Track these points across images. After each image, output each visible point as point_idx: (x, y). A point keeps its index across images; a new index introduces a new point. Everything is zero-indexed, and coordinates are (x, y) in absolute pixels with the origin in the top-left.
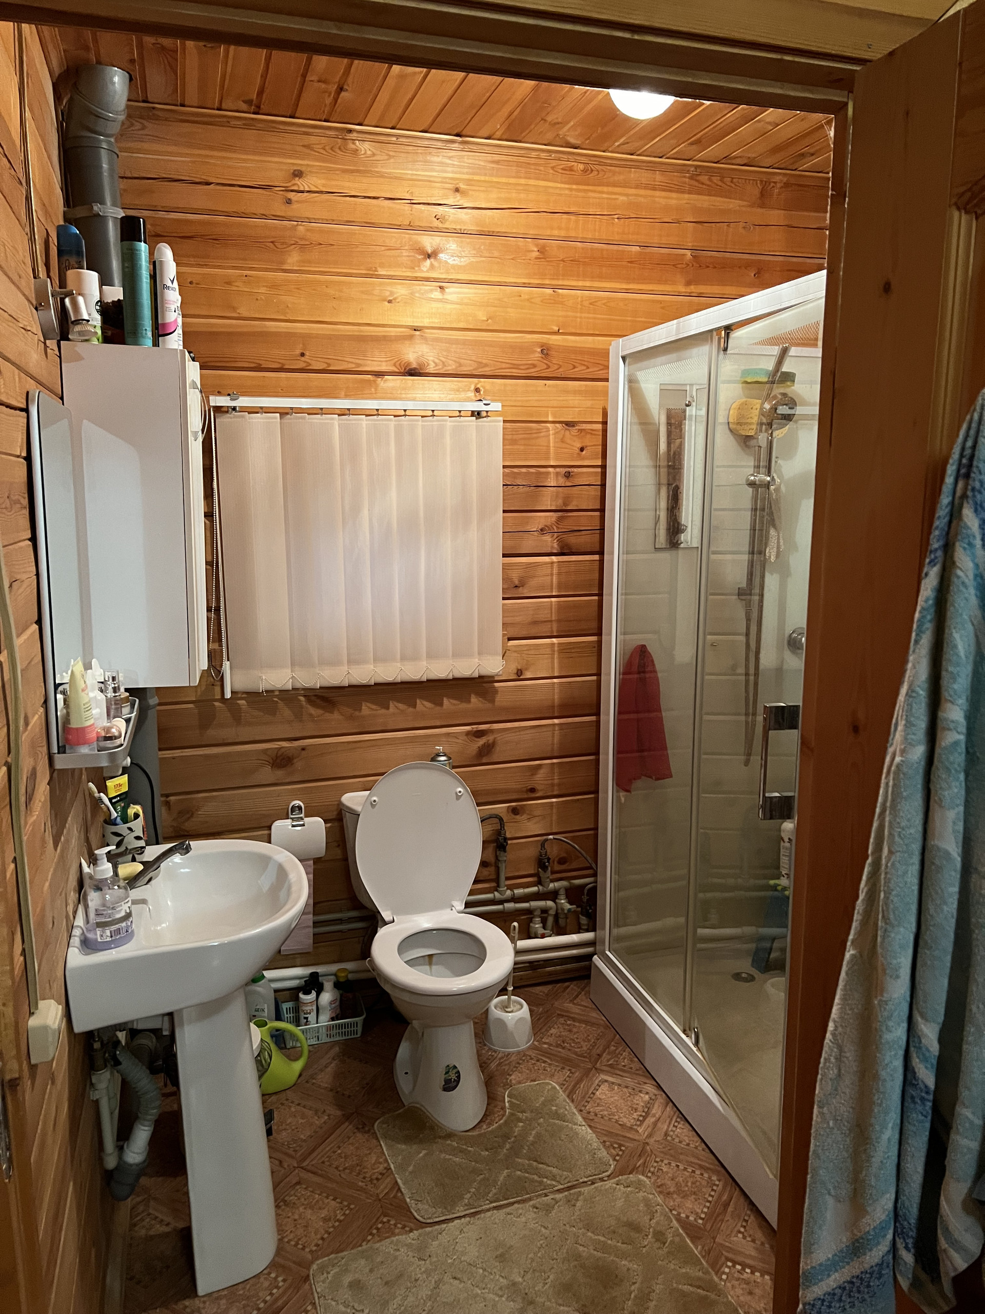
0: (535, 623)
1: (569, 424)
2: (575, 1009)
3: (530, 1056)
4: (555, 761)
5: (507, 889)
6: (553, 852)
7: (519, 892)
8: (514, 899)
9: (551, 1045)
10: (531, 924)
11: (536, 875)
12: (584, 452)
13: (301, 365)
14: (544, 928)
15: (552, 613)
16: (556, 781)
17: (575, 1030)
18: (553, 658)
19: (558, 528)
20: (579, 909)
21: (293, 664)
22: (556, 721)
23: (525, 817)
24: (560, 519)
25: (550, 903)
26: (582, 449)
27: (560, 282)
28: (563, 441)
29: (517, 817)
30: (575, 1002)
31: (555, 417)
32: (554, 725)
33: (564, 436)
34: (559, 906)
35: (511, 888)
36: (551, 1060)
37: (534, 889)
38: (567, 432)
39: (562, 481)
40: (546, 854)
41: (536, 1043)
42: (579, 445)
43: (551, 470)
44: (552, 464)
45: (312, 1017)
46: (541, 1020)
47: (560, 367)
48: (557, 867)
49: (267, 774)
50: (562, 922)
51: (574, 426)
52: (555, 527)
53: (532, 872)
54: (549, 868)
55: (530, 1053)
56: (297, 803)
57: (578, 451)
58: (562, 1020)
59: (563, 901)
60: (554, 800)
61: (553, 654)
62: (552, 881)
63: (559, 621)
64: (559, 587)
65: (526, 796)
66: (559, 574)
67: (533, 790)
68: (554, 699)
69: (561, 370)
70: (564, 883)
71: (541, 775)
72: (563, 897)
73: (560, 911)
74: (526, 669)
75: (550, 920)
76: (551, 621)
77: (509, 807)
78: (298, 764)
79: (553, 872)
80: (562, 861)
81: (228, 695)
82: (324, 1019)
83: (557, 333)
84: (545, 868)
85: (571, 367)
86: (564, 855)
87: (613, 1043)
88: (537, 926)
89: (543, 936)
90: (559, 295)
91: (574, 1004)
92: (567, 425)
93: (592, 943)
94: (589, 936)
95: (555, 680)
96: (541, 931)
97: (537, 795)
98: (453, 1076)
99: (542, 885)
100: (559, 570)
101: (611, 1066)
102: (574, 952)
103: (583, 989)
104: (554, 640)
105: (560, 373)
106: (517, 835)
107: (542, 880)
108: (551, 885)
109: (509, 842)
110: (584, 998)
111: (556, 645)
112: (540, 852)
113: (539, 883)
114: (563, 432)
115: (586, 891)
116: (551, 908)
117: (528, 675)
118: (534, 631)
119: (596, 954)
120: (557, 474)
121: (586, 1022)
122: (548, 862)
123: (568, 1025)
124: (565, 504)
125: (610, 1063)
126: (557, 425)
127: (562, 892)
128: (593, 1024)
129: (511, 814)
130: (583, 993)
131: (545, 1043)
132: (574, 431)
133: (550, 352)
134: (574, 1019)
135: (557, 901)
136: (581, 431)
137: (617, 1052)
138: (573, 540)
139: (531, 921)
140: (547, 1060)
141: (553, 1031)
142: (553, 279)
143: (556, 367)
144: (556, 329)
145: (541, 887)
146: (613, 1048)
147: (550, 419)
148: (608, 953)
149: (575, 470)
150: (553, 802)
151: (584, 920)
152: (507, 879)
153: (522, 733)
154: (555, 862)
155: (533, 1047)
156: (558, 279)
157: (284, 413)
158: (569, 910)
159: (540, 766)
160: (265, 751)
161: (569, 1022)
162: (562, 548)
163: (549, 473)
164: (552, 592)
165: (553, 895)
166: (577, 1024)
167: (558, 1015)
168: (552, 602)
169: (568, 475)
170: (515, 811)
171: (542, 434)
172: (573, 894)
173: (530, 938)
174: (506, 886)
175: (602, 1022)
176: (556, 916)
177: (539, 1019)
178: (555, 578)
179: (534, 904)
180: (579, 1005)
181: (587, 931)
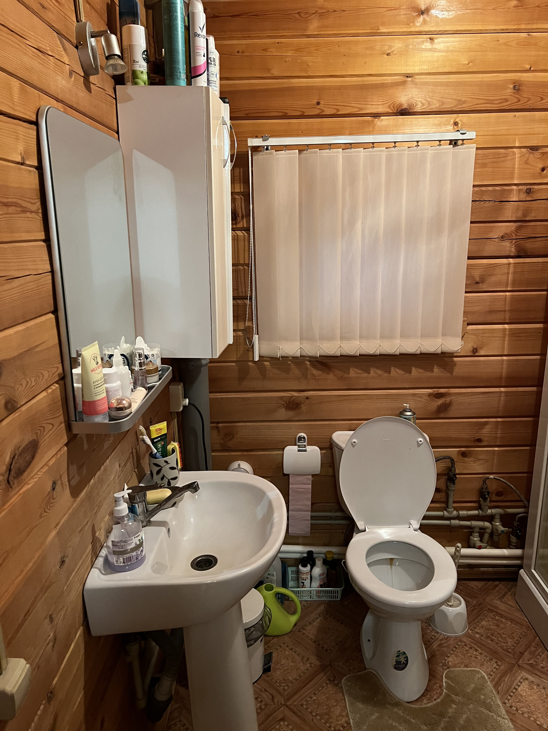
0: (491, 312)
1: (533, 149)
2: (502, 606)
3: (464, 642)
4: (499, 420)
5: (454, 510)
6: (493, 487)
7: (463, 513)
8: (459, 518)
9: (482, 635)
10: (471, 537)
11: (478, 502)
12: (545, 172)
13: (316, 112)
14: (481, 541)
15: (505, 304)
16: (499, 435)
17: (502, 626)
18: (504, 341)
19: (516, 235)
20: (511, 530)
21: (301, 339)
22: (503, 389)
23: (471, 459)
24: (519, 228)
25: (487, 524)
26: (543, 170)
27: (535, 26)
28: (526, 163)
29: (466, 459)
30: (503, 600)
31: (520, 143)
32: (501, 392)
33: (528, 159)
34: (494, 527)
35: (457, 509)
36: (482, 650)
37: (475, 512)
38: (531, 155)
39: (523, 197)
40: (487, 488)
41: (470, 631)
42: (541, 166)
43: (514, 187)
44: (516, 182)
45: (307, 583)
46: (475, 611)
47: (529, 99)
48: (494, 498)
49: (283, 413)
50: (495, 538)
51: (537, 150)
52: (514, 235)
53: (475, 499)
54: (489, 499)
55: (465, 640)
56: (303, 434)
57: (539, 170)
58: (491, 615)
59: (497, 524)
60: (496, 449)
61: (505, 337)
62: (490, 508)
63: (511, 311)
64: (514, 283)
65: (473, 444)
66: (514, 273)
67: (479, 440)
68: (502, 373)
69: (529, 102)
70: (499, 511)
71: (486, 430)
72: (498, 520)
73: (495, 531)
74: (481, 348)
75: (486, 536)
76: (505, 311)
77: (459, 451)
78: (304, 408)
79: (491, 501)
80: (499, 494)
81: (257, 359)
82: (316, 584)
83: (529, 70)
84: (485, 499)
85: (540, 99)
86: (501, 490)
87: (533, 644)
88: (476, 539)
89: (480, 548)
90: (533, 37)
91: (502, 602)
92: (531, 149)
93: (520, 558)
94: (518, 552)
95: (505, 358)
96: (479, 544)
97: (483, 444)
98: (403, 660)
99: (481, 510)
100: (514, 270)
101: (531, 665)
102: (504, 562)
103: (509, 590)
104: (506, 326)
105: (530, 104)
106: (464, 472)
107: (483, 507)
108: (489, 511)
109: (457, 476)
110: (510, 597)
111: (507, 330)
112: (482, 487)
113: (479, 508)
114: (527, 155)
115: (517, 519)
116: (487, 528)
117: (482, 353)
118: (489, 319)
119: (522, 568)
120: (520, 190)
121: (512, 620)
122: (488, 495)
123: (496, 620)
124: (524, 215)
125: (531, 662)
126: (523, 150)
127: (498, 517)
128: (517, 623)
129: (460, 456)
130: (509, 593)
131: (477, 633)
132: (537, 154)
133: (521, 88)
134: (501, 616)
135: (493, 522)
136: (544, 153)
137: (537, 653)
138: (529, 245)
139: (471, 535)
140: (478, 649)
141: (484, 623)
142: (529, 24)
143: (526, 100)
144: (528, 67)
145: (480, 512)
146: (533, 649)
147: (517, 145)
148: (533, 571)
149: (536, 187)
150: (495, 450)
151: (514, 539)
152: (454, 502)
153: (473, 397)
154: (494, 495)
155: (467, 635)
156: (533, 24)
157: (302, 149)
158: (502, 531)
159: (486, 423)
160: (281, 398)
161: (497, 617)
162: (518, 251)
163: (511, 190)
164: (507, 287)
165: (491, 519)
166: (503, 620)
167: (489, 609)
168: (506, 295)
169: (529, 192)
170: (464, 454)
171: (509, 158)
172: (506, 519)
173: (469, 547)
174: (454, 507)
175: (525, 623)
176: (492, 534)
177: (473, 610)
178: (510, 277)
179: (474, 523)
180: (506, 604)
181: (517, 548)
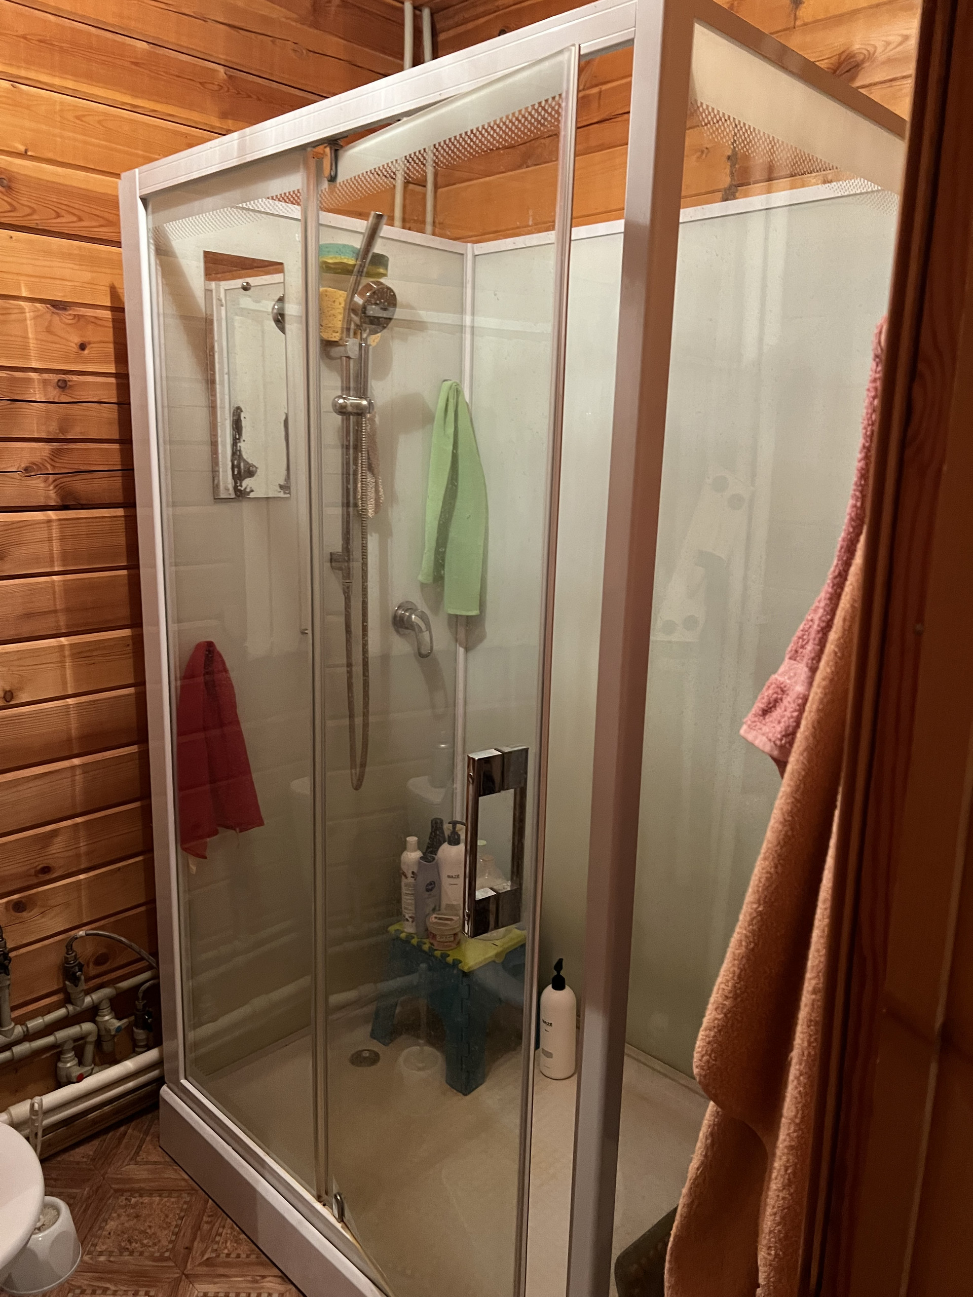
0: (28, 616)
1: (58, 306)
2: (137, 1172)
3: (79, 1287)
4: (79, 820)
5: (16, 1024)
6: (86, 951)
7: (35, 1024)
8: (29, 1037)
9: (111, 1253)
10: (60, 1065)
11: (63, 990)
12: (86, 352)
14: (80, 1063)
15: (55, 598)
16: (83, 850)
17: (145, 1212)
18: (63, 667)
19: (54, 467)
20: (132, 1018)
22: (76, 761)
23: (36, 911)
24: (56, 453)
25: (87, 1026)
26: (82, 347)
27: (23, 73)
28: (49, 330)
29: (25, 914)
30: (138, 1159)
31: (31, 290)
32: (73, 768)
33: (50, 322)
34: (102, 1027)
35: (20, 1021)
36: (116, 1285)
37: (62, 1012)
38: (56, 319)
39: (54, 394)
40: (75, 958)
41: (86, 1258)
42: (76, 340)
43: (33, 375)
44: (34, 365)
46: (89, 1212)
47: (34, 211)
48: (93, 970)
50: (107, 1047)
51: (65, 309)
52: (49, 466)
53: (55, 987)
54: (83, 978)
55: (79, 1281)
57: (75, 348)
58: (122, 1201)
59: (107, 1018)
60: (82, 877)
61: (64, 662)
62: (88, 992)
63: (68, 610)
64: (65, 556)
65: (36, 881)
66: (62, 538)
67: (46, 870)
68: (70, 729)
69: (35, 217)
70: (107, 991)
71: (57, 846)
72: (106, 1011)
73: (103, 1033)
74: (20, 689)
75: (90, 1050)
76: (55, 611)
77: (7, 903)
79: (87, 980)
80: (100, 960)
83: (24, 155)
84: (75, 980)
85: (54, 215)
86: (104, 950)
87: (205, 1219)
88: (69, 1064)
89: (80, 1078)
90: (21, 92)
91: (137, 1163)
92: (53, 306)
93: (158, 1064)
94: (152, 1055)
95: (70, 701)
96: (76, 1071)
97: (55, 875)
99: (72, 1004)
100: (61, 532)
101: (209, 1263)
102: (130, 1085)
103: (146, 1133)
104: (63, 640)
105: (34, 220)
106: (25, 942)
107: (73, 996)
108: (88, 1000)
109: (12, 955)
110: (150, 1147)
111: (67, 648)
112: (66, 958)
113: (68, 1000)
114: (48, 316)
115: (140, 995)
116: (88, 1034)
117: (25, 698)
118: (26, 631)
119: (163, 1083)
120: (45, 382)
121: (160, 1191)
122: (80, 970)
123: (134, 1207)
124: (62, 430)
125: (205, 1257)
126: (38, 305)
127: (105, 1005)
128: (170, 1192)
129: (13, 913)
130: (148, 1138)
131: (101, 1254)
132: (67, 316)
133: (13, 185)
134: (141, 1192)
135: (98, 1019)
136: (79, 317)
137: (214, 1232)
138: (80, 485)
139: (59, 1060)
143: (28, 211)
144: (22, 148)
145: (70, 1008)
147: (24, 294)
148: (184, 1082)
149: (75, 378)
150: (80, 881)
151: (140, 1034)
152: (13, 1009)
153: (20, 788)
154: (91, 965)
155: (81, 1269)
156: (18, 67)
158: (119, 1029)
159: (54, 833)
161: (133, 1200)
162: (63, 498)
163: (30, 380)
164: (52, 566)
165: (92, 1014)
166: (146, 1200)
167: (116, 1191)
168: (53, 582)
169: (63, 386)
170: (19, 907)
171: (13, 317)
172: (120, 1005)
173: (59, 1085)
174: (13, 1020)
175: (183, 1183)
176: (99, 1043)
177: (85, 1211)
178: (56, 546)
179: (61, 1035)
180: (147, 1163)
181: (149, 1048)
